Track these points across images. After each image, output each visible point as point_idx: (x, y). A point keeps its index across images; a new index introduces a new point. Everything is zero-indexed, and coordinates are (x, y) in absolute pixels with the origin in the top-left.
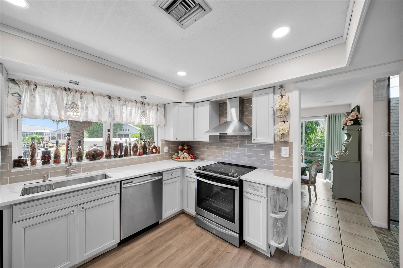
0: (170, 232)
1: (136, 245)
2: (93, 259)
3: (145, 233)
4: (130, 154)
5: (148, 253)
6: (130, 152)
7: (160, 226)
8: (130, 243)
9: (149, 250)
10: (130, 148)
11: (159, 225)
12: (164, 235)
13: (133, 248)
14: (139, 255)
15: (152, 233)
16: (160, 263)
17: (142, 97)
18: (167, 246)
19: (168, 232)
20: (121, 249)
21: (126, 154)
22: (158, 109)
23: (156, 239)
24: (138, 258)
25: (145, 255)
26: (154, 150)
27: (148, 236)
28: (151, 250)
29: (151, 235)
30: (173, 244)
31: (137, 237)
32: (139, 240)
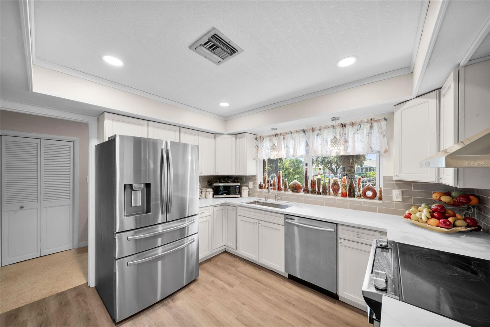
0: (334, 317)
1: (296, 290)
2: (271, 270)
3: (314, 291)
4: (329, 193)
5: (290, 303)
6: (329, 191)
7: (337, 303)
8: (295, 284)
9: (293, 303)
10: (329, 185)
11: (337, 301)
12: (324, 311)
13: (290, 289)
14: (285, 296)
15: (320, 297)
16: (281, 318)
17: (332, 119)
18: (307, 319)
19: (332, 315)
20: (286, 282)
21: (324, 192)
22: (371, 127)
23: (312, 305)
24: (281, 297)
25: (287, 302)
26: (369, 194)
27: (313, 296)
28: (294, 305)
29: (316, 297)
30: (312, 325)
31: (305, 287)
32: (303, 290)
